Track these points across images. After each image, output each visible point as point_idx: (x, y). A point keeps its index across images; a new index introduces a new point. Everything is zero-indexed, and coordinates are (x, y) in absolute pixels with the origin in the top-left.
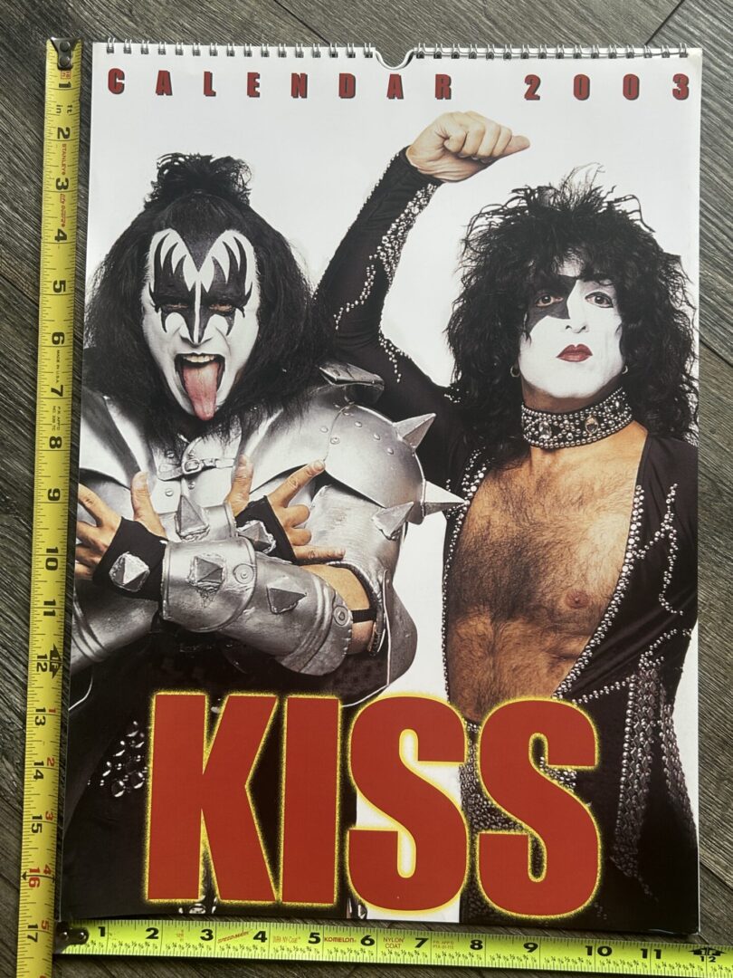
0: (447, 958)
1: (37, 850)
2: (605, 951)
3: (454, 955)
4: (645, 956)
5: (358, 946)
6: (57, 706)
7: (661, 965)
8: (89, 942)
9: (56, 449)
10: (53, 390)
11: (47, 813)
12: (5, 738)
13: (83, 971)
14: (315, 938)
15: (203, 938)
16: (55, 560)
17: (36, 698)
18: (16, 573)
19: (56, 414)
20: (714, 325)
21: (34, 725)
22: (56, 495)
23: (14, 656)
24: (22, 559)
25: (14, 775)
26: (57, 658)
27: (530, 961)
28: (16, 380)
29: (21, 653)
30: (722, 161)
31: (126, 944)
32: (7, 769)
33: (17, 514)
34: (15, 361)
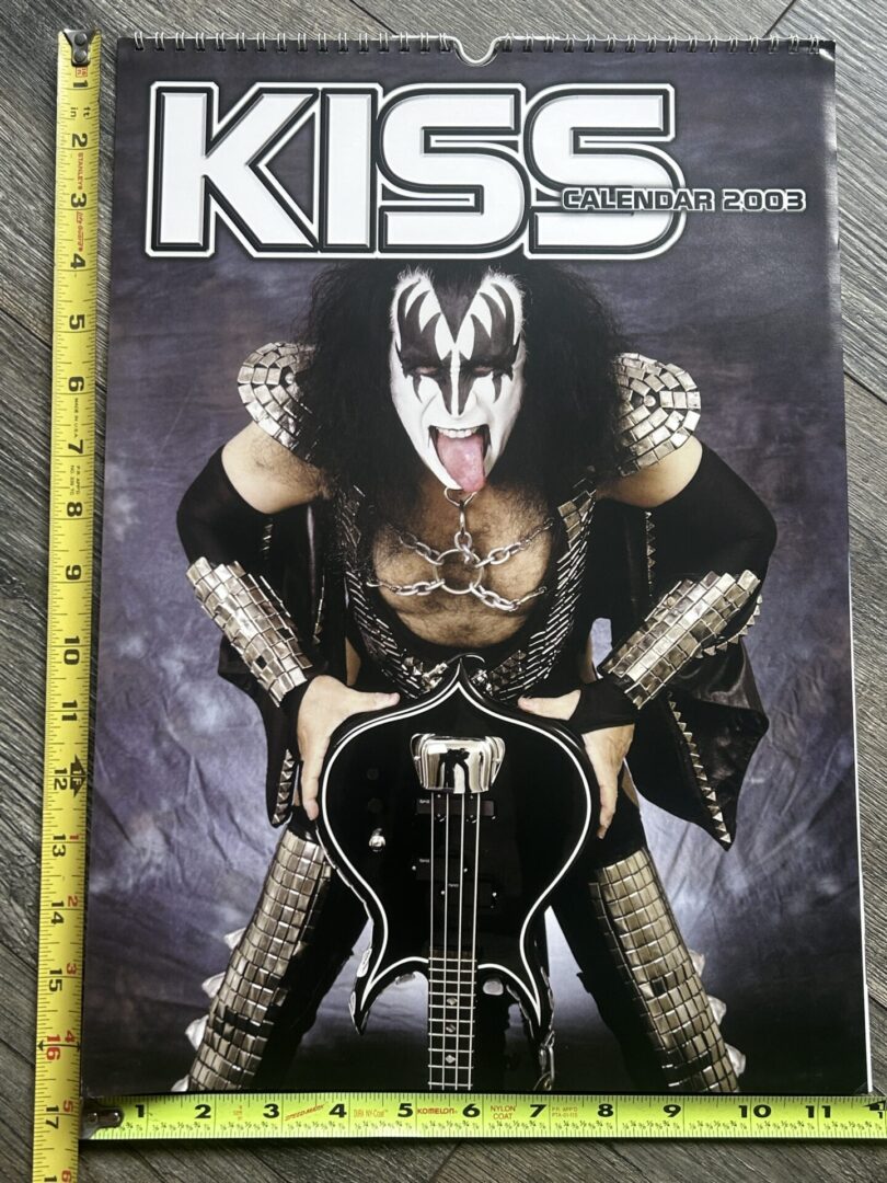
0: (570, 1128)
1: (54, 1013)
2: (762, 1111)
3: (579, 1124)
4: (811, 1115)
5: (459, 1117)
6: (81, 831)
7: (831, 1125)
8: (124, 1124)
9: (75, 517)
10: (71, 446)
11: (68, 965)
12: (13, 875)
13: (115, 1164)
14: (407, 1111)
15: (266, 1115)
16: (76, 652)
17: (54, 822)
18: (25, 671)
19: (75, 475)
20: (862, 355)
21: (53, 857)
22: (76, 572)
23: (23, 772)
24: (34, 654)
25: (26, 921)
26: (80, 772)
27: (671, 1128)
28: (21, 435)
29: (33, 768)
30: (863, 165)
31: (171, 1126)
32: (16, 914)
33: (26, 598)
34: (22, 413)
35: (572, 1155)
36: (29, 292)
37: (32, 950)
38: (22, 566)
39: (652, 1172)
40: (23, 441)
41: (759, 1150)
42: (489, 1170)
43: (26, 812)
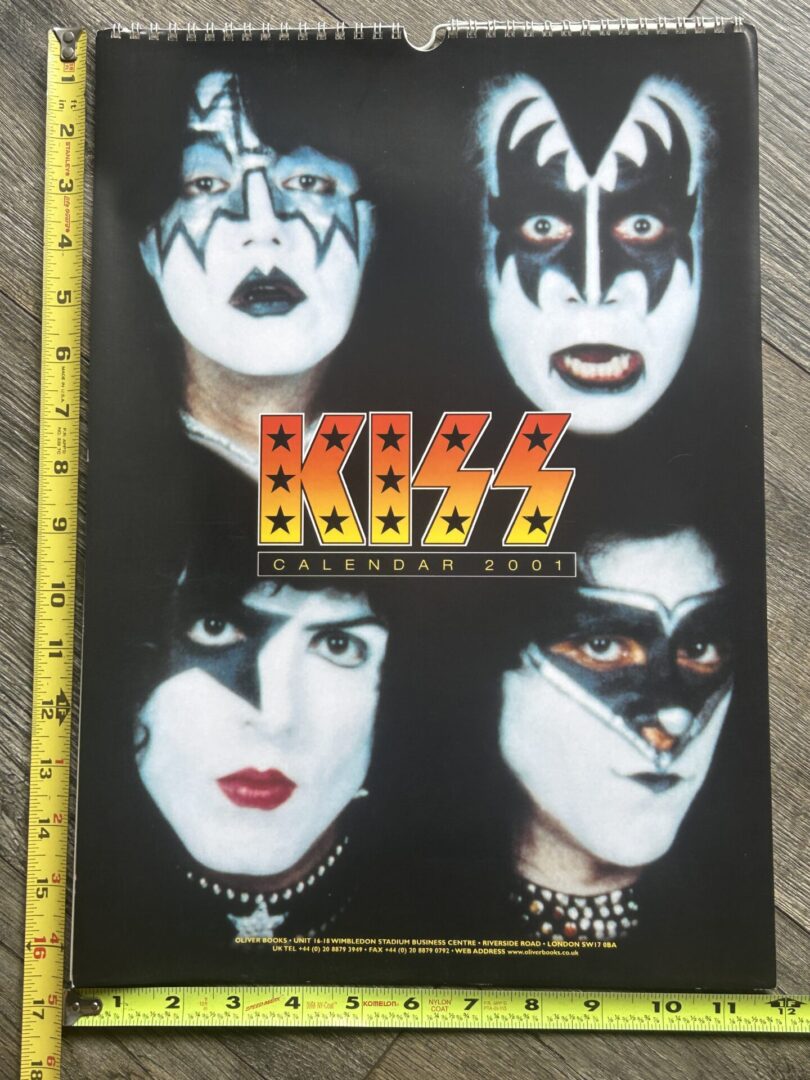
0: (500, 1020)
1: (42, 917)
2: (673, 1007)
3: (508, 1017)
4: (718, 1010)
5: (401, 1010)
6: (66, 756)
7: (736, 1020)
8: (103, 1013)
9: (62, 474)
10: (58, 410)
11: (53, 875)
12: (4, 791)
13: (96, 1048)
14: (354, 1003)
15: (229, 1006)
16: (62, 596)
17: (42, 748)
18: (13, 609)
19: (61, 436)
21: (40, 779)
22: (62, 524)
23: (12, 700)
24: (21, 594)
25: (16, 833)
26: (65, 704)
27: (591, 1021)
28: (8, 397)
29: (22, 698)
31: (144, 1015)
32: (8, 826)
33: (14, 544)
34: (8, 376)
35: (502, 1044)
36: (15, 266)
37: (21, 858)
38: (11, 516)
39: (574, 1060)
40: (10, 401)
41: (671, 1041)
42: (428, 1057)
43: (15, 735)
